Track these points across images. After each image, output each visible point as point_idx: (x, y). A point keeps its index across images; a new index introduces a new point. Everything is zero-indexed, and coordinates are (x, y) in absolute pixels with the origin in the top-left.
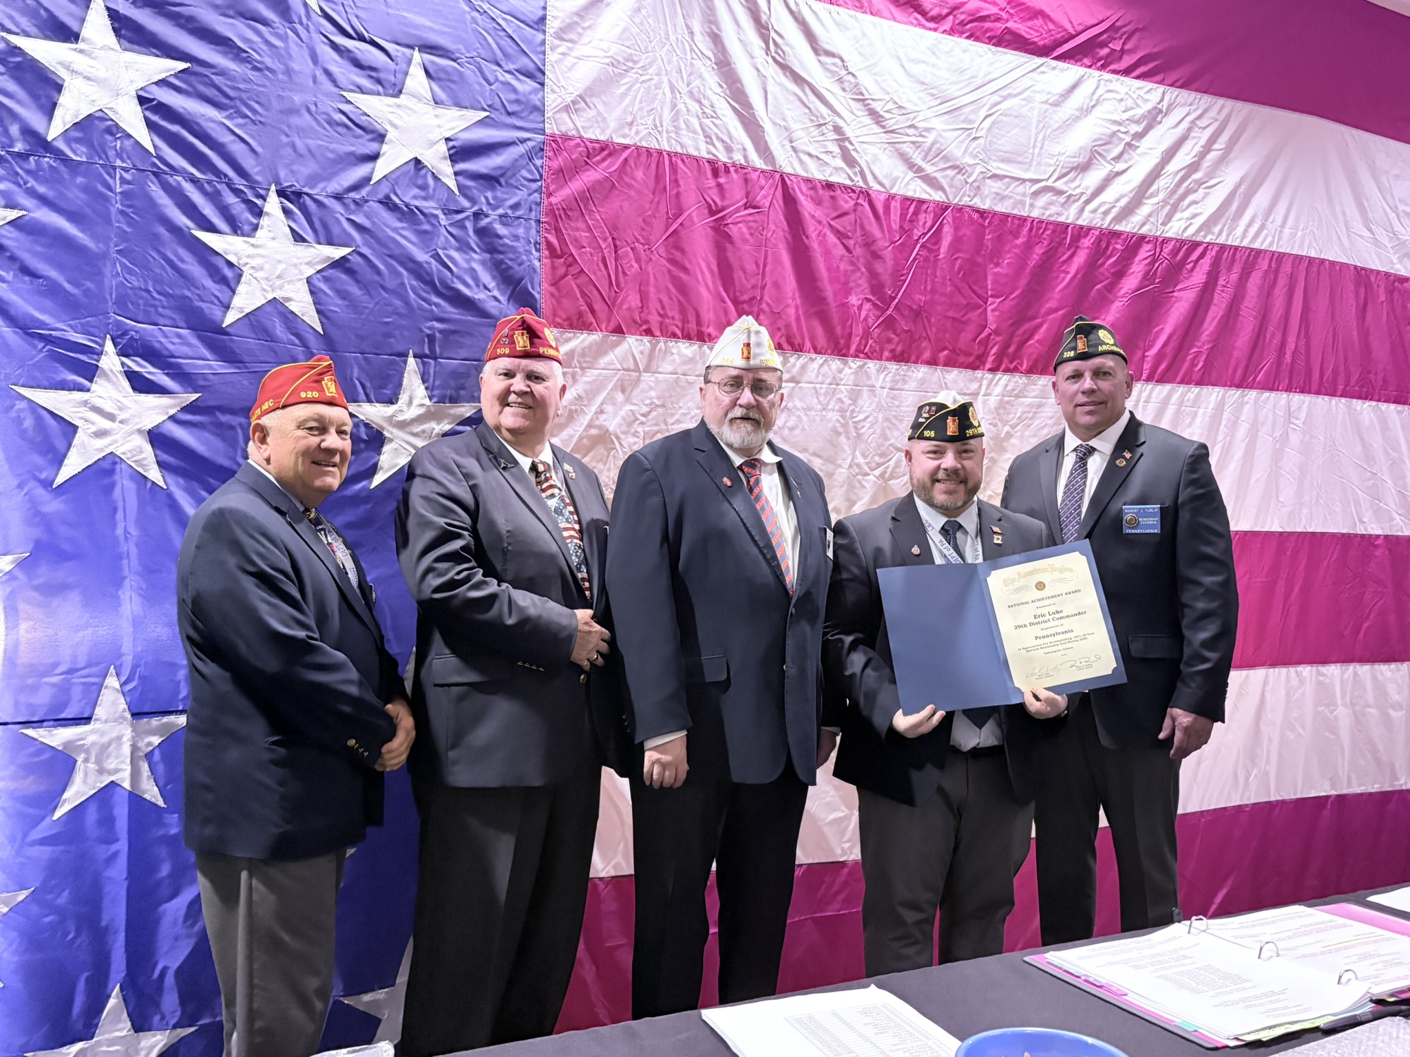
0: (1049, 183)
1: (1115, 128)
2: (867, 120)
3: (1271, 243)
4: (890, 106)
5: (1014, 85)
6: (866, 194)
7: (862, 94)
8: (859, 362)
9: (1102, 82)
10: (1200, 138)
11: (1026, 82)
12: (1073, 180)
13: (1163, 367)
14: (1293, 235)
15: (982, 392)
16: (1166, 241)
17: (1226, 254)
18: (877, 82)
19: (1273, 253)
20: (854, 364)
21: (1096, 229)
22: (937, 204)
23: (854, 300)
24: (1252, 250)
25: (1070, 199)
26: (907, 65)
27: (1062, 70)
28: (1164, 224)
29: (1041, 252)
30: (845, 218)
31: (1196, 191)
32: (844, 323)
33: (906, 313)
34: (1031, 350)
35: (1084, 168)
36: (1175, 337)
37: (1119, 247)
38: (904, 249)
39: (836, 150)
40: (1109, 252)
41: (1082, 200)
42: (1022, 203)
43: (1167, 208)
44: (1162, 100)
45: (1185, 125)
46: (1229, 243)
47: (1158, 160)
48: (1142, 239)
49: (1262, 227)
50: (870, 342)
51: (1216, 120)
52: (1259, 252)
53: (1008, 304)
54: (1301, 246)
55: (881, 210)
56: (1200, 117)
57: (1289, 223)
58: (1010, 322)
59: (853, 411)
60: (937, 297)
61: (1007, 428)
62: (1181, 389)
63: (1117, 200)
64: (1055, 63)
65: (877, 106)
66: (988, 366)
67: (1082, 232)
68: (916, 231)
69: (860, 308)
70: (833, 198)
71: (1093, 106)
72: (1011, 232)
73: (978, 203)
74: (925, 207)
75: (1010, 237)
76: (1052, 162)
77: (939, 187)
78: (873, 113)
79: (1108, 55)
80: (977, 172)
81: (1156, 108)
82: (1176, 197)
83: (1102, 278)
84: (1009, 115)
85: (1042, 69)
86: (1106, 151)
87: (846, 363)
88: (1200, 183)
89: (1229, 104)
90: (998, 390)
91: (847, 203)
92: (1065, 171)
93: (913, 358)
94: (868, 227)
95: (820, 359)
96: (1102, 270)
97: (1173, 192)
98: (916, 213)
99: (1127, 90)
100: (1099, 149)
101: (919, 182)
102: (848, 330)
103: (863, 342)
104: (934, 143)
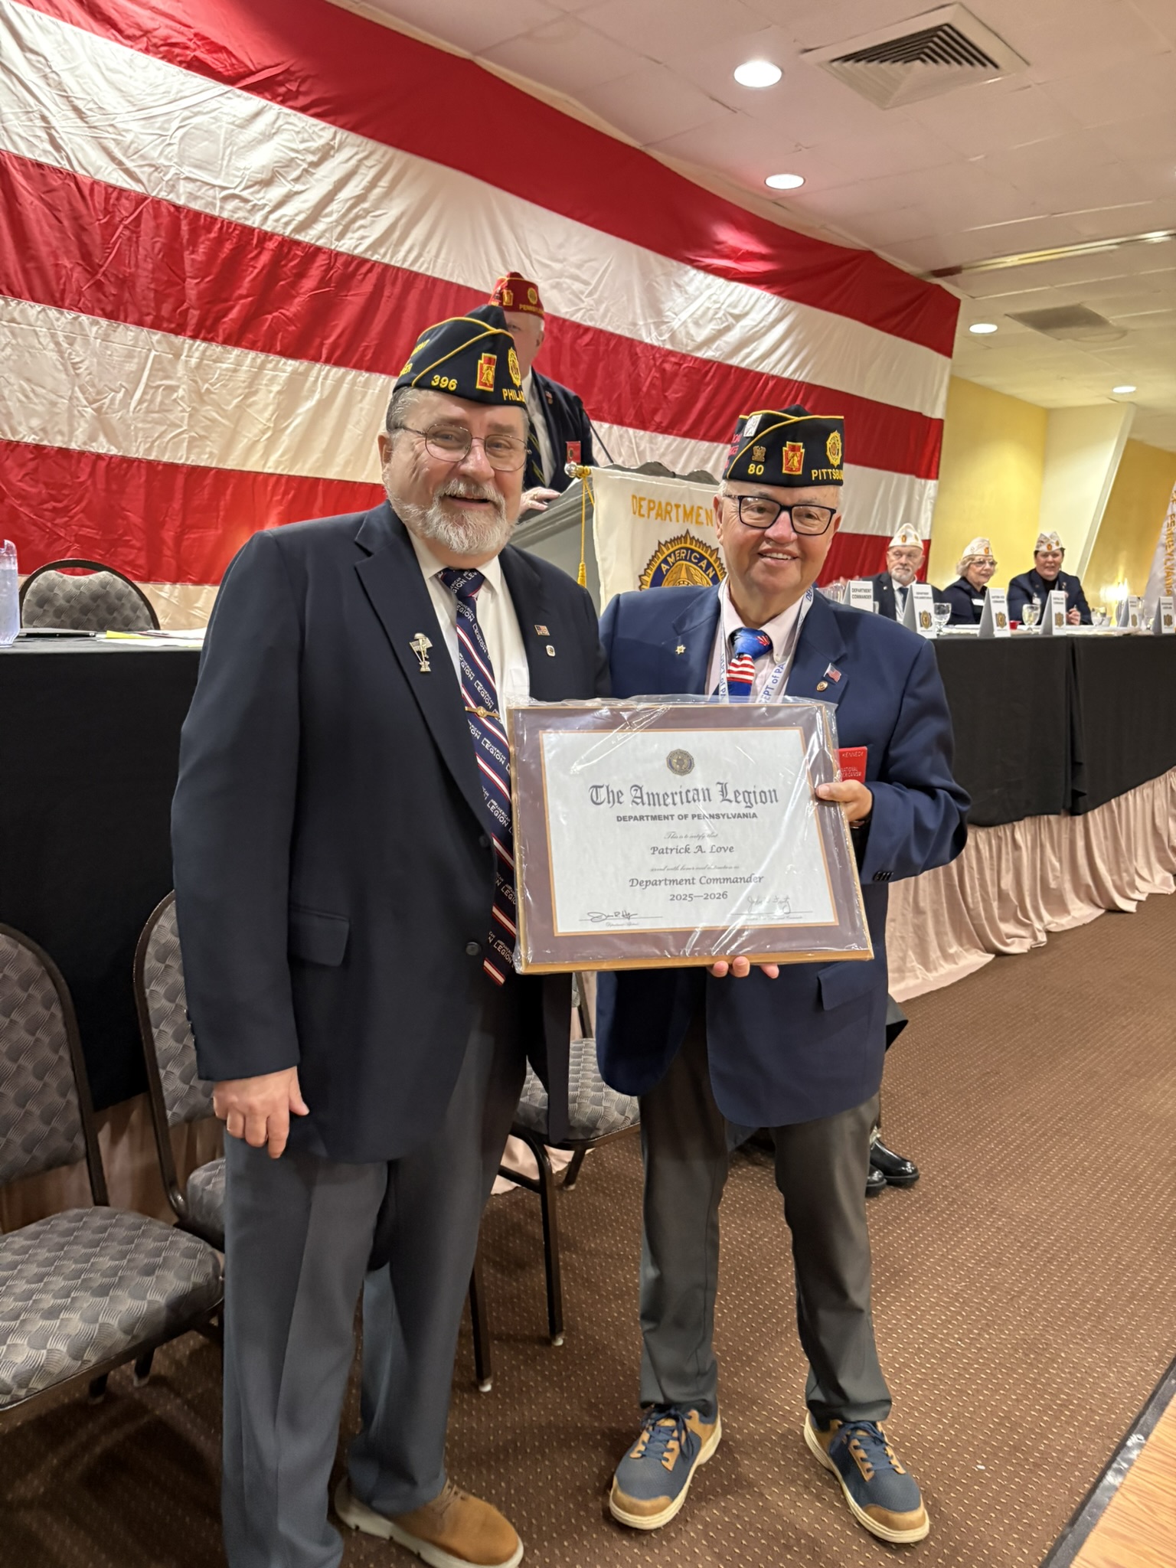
0: (237, 192)
1: (294, 155)
2: (72, 114)
3: (427, 269)
4: (91, 105)
5: (204, 105)
6: (74, 178)
7: (65, 91)
8: (73, 314)
9: (282, 115)
10: (366, 175)
11: (213, 104)
12: (258, 192)
13: (338, 353)
14: (445, 265)
15: (185, 354)
16: (338, 254)
17: (389, 274)
18: (78, 82)
19: (429, 277)
20: (69, 315)
21: (279, 235)
22: (138, 194)
23: (66, 262)
24: (411, 272)
25: (255, 209)
26: (107, 73)
27: (246, 99)
28: (338, 239)
29: (231, 247)
30: (55, 194)
31: (364, 217)
32: (59, 278)
33: (112, 279)
34: (225, 326)
35: (267, 183)
36: (347, 332)
37: (299, 253)
38: (109, 228)
39: (45, 136)
40: (290, 256)
41: (267, 209)
42: (214, 205)
43: (340, 228)
44: (334, 138)
45: (353, 162)
46: (392, 263)
47: (331, 187)
48: (318, 250)
49: (419, 255)
50: (83, 299)
51: (380, 162)
52: (417, 275)
53: (203, 286)
54: (451, 275)
55: (86, 192)
56: (366, 158)
57: (443, 255)
58: (206, 300)
59: (70, 354)
60: (140, 271)
61: (206, 386)
62: (353, 373)
63: (297, 215)
64: (239, 92)
65: (80, 104)
66: (189, 333)
67: (266, 237)
68: (118, 213)
69: (72, 270)
70: (42, 174)
71: (274, 134)
72: (204, 227)
73: (172, 197)
74: (124, 194)
75: (203, 232)
76: (240, 174)
77: (138, 180)
78: (76, 109)
79: (286, 93)
80: (173, 171)
81: (328, 144)
82: (347, 219)
83: (284, 276)
84: (200, 129)
85: (229, 95)
86: (286, 172)
87: (62, 313)
88: (367, 212)
89: (391, 151)
90: (197, 354)
91: (56, 182)
92: (250, 183)
93: (122, 317)
94: (75, 204)
95: (38, 307)
96: (285, 269)
97: (344, 215)
98: (118, 199)
99: (304, 124)
100: (280, 170)
101: (121, 173)
102: (62, 287)
103: (77, 298)
104: (132, 142)
